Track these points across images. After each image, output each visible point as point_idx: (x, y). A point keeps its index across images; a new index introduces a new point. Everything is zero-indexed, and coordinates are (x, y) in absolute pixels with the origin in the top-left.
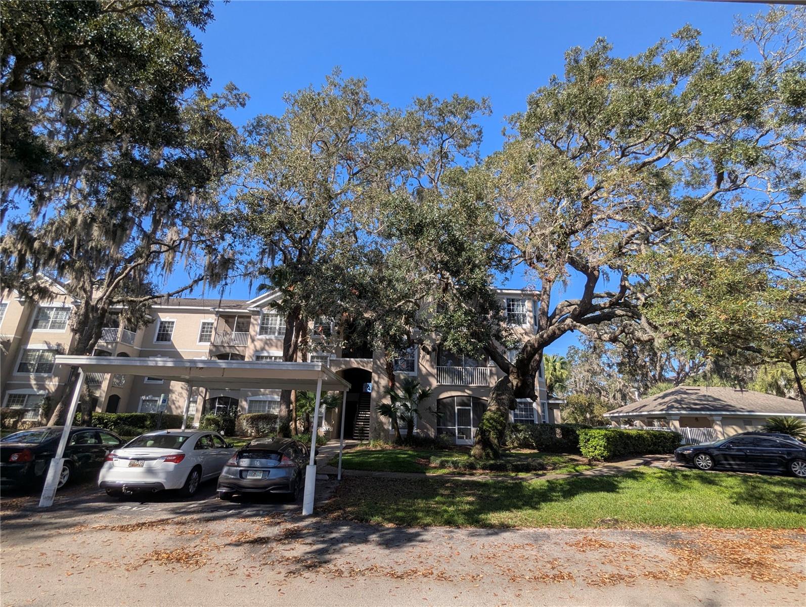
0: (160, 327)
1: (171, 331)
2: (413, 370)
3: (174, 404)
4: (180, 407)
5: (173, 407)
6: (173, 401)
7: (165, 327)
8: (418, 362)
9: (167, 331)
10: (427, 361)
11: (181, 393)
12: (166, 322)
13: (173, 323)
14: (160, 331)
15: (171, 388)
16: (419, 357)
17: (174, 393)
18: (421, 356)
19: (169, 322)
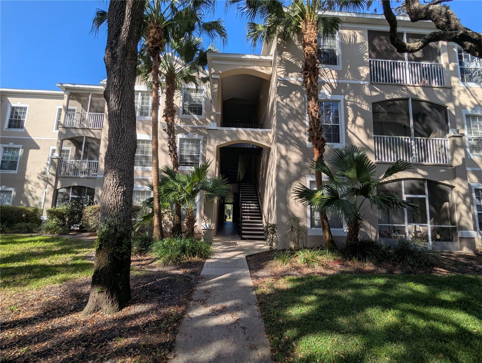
0: (12, 113)
1: (24, 117)
2: (337, 140)
3: (31, 195)
4: (37, 198)
5: (29, 197)
6: (29, 191)
7: (17, 113)
8: (346, 128)
9: (19, 117)
10: (359, 127)
11: (38, 183)
12: (17, 108)
13: (25, 108)
14: (11, 117)
15: (26, 177)
16: (346, 121)
17: (30, 183)
18: (350, 119)
19: (21, 108)
